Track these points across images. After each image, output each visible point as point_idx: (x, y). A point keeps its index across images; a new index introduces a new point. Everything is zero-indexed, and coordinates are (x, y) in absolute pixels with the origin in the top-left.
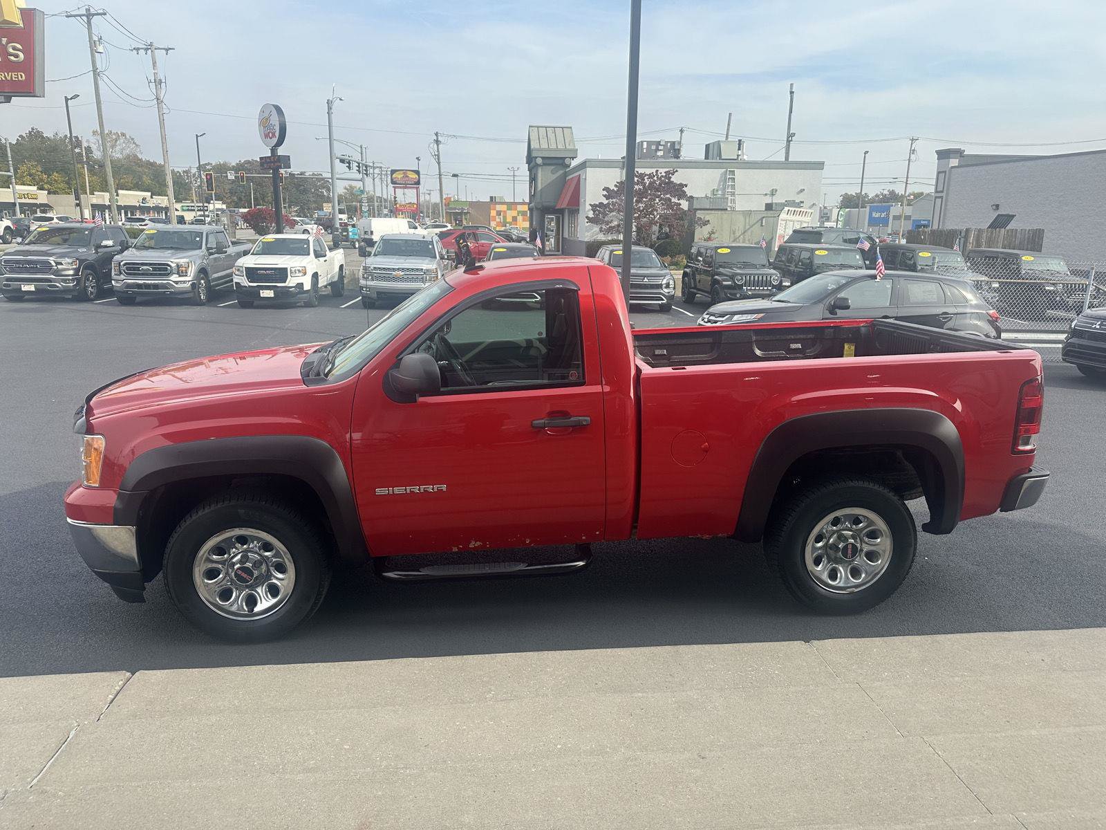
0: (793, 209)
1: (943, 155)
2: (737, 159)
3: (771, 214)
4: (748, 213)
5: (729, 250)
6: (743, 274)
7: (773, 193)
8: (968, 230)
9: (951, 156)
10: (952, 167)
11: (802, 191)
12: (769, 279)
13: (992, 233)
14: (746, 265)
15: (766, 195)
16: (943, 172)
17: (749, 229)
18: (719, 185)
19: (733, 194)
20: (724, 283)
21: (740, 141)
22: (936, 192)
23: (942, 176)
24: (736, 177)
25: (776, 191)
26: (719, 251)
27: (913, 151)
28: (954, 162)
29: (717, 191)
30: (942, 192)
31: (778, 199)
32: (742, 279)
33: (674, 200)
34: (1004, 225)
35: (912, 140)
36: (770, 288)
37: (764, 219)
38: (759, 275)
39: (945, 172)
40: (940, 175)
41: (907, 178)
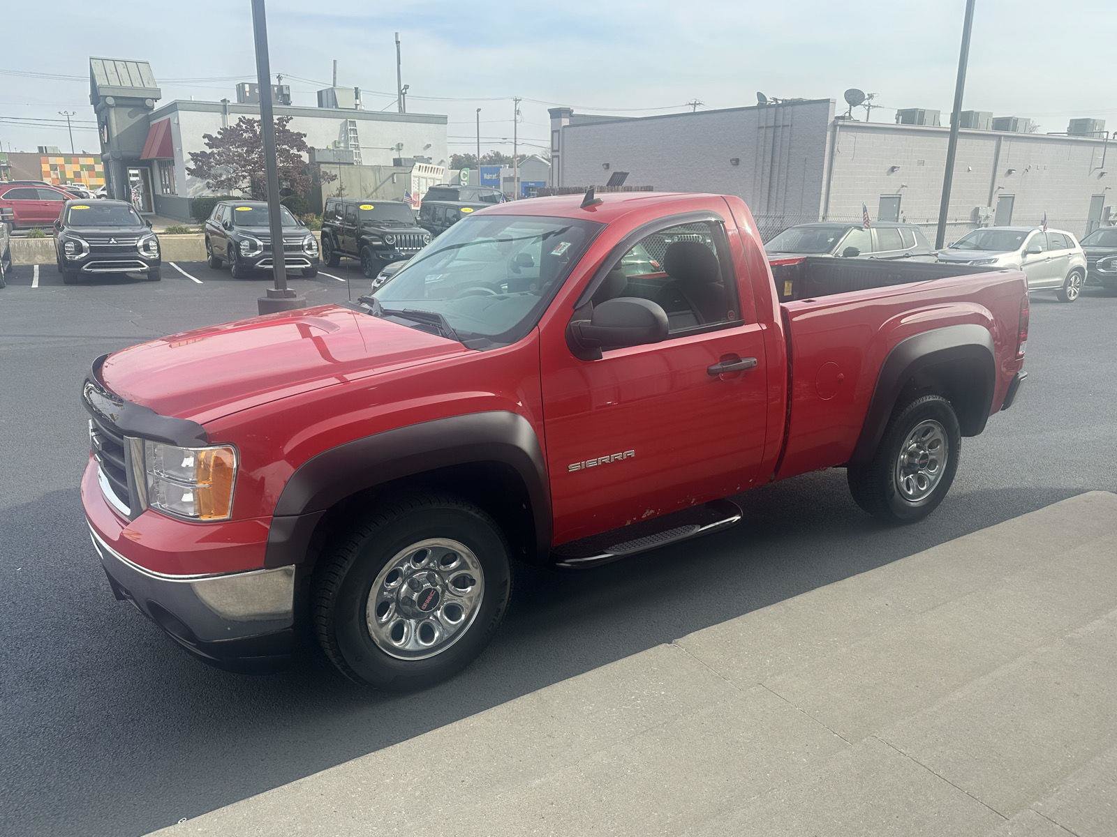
0: (425, 165)
1: (556, 114)
2: (356, 108)
3: (402, 170)
4: (377, 169)
5: (372, 207)
6: (394, 233)
7: (399, 147)
9: (564, 115)
10: (565, 126)
11: (428, 146)
12: (420, 238)
14: (393, 224)
15: (392, 149)
16: (556, 131)
17: (380, 186)
18: (340, 137)
19: (357, 147)
20: (374, 243)
21: (356, 89)
22: (553, 151)
23: (556, 135)
24: (358, 128)
25: (402, 145)
26: (362, 207)
28: (565, 122)
29: (339, 143)
30: (558, 151)
31: (404, 155)
32: (393, 239)
33: (294, 151)
34: (621, 183)
35: (516, 100)
37: (395, 176)
38: (401, 234)
39: (558, 131)
40: (555, 133)
41: (515, 138)
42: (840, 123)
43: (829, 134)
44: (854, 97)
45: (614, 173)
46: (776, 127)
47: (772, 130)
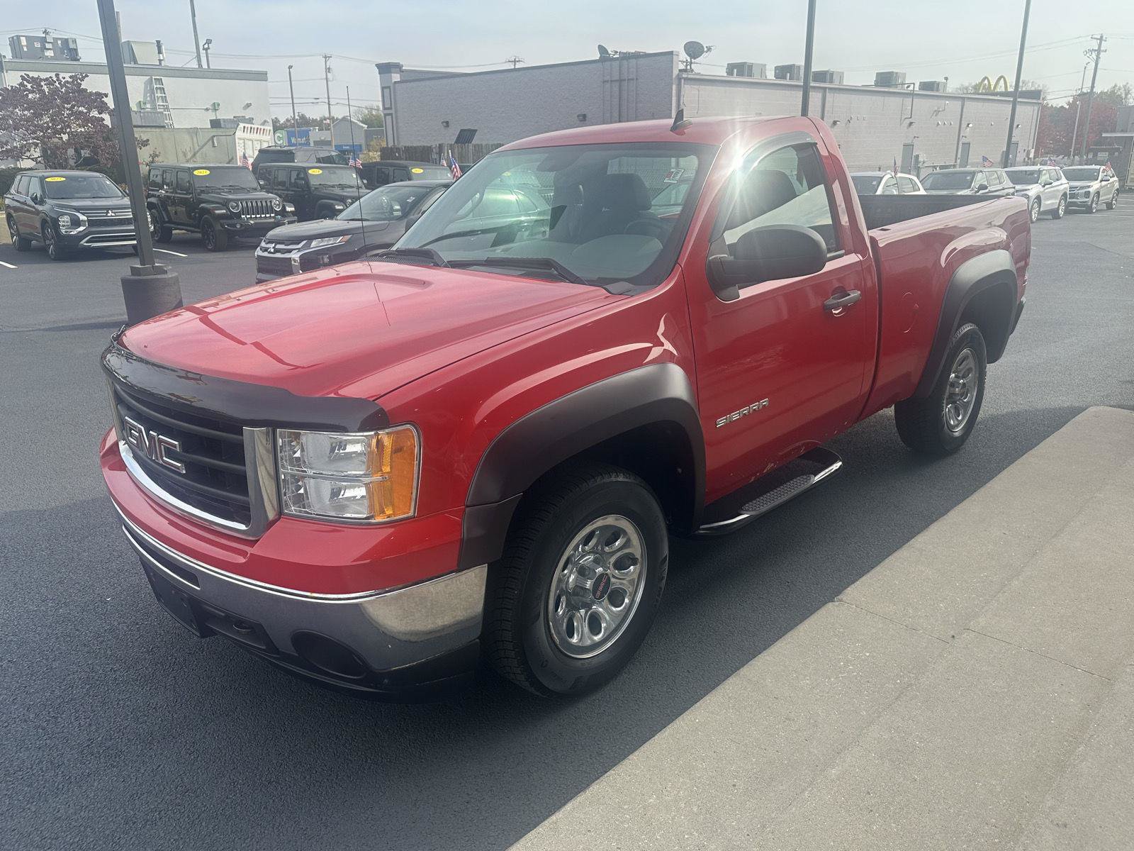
0: (249, 126)
1: (385, 69)
2: (160, 64)
3: (222, 132)
4: (194, 132)
5: (208, 172)
6: (238, 200)
7: (215, 107)
8: (441, 146)
9: (393, 70)
10: (395, 82)
11: (248, 105)
12: (269, 204)
13: (462, 148)
14: (233, 189)
15: (207, 109)
16: (386, 88)
17: (198, 152)
18: (145, 96)
19: (167, 108)
20: (217, 212)
21: (158, 42)
22: (385, 108)
23: (387, 91)
24: (164, 86)
25: (219, 105)
26: (196, 173)
27: (328, 70)
28: (396, 77)
29: (145, 103)
30: (391, 108)
31: (222, 115)
32: (238, 206)
33: (95, 113)
34: (470, 141)
35: (326, 57)
36: (273, 215)
37: (215, 139)
38: (247, 200)
39: (389, 87)
40: (385, 90)
41: (329, 98)
42: (684, 76)
43: (674, 87)
44: (694, 50)
45: (462, 131)
46: (621, 81)
47: (618, 84)
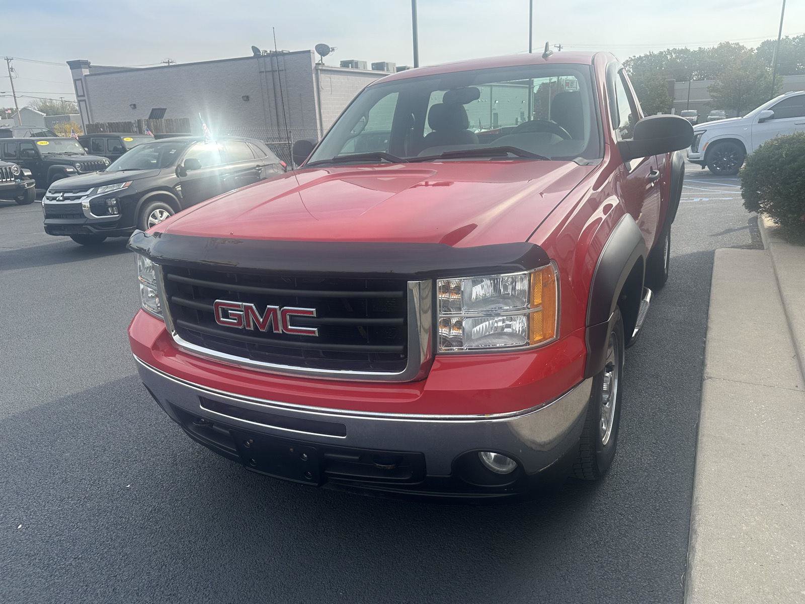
1: (75, 65)
8: (139, 121)
9: (82, 66)
10: (86, 76)
12: (8, 170)
13: (156, 122)
16: (78, 80)
22: (78, 96)
23: (79, 83)
27: (11, 70)
28: (86, 72)
30: (84, 96)
34: (162, 117)
35: (8, 60)
36: (12, 179)
39: (81, 79)
40: (77, 82)
41: (14, 92)
42: (320, 68)
43: (314, 75)
44: (323, 50)
45: (153, 109)
46: (273, 71)
47: (271, 73)
